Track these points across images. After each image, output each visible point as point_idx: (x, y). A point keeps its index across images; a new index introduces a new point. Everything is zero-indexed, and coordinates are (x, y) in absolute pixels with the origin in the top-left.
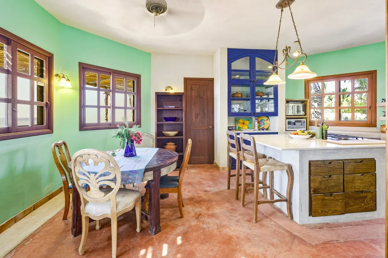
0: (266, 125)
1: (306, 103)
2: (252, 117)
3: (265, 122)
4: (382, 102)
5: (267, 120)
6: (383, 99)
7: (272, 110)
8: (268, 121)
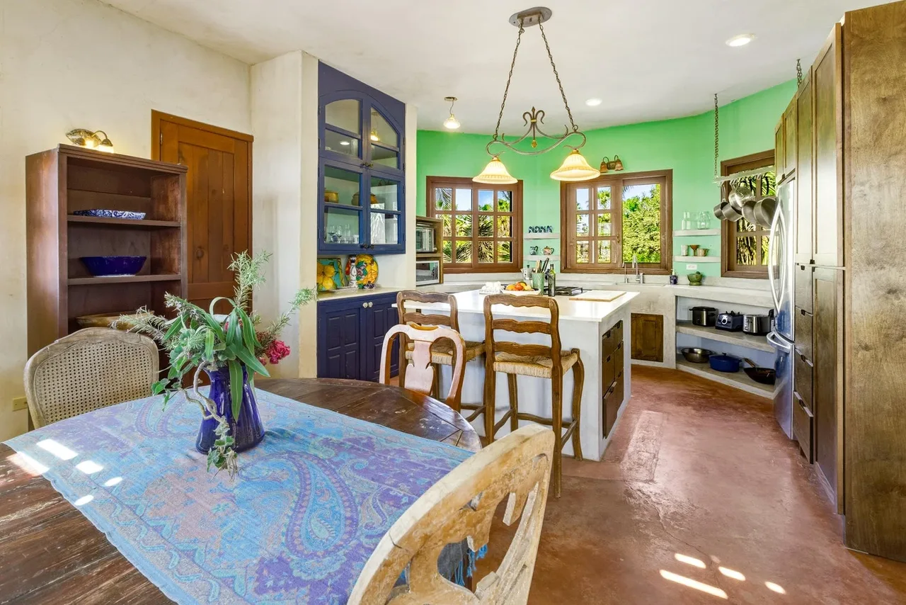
0: (369, 276)
1: (436, 227)
2: (339, 256)
3: (368, 269)
4: (530, 232)
5: (370, 264)
6: (530, 228)
7: (394, 240)
8: (374, 266)
